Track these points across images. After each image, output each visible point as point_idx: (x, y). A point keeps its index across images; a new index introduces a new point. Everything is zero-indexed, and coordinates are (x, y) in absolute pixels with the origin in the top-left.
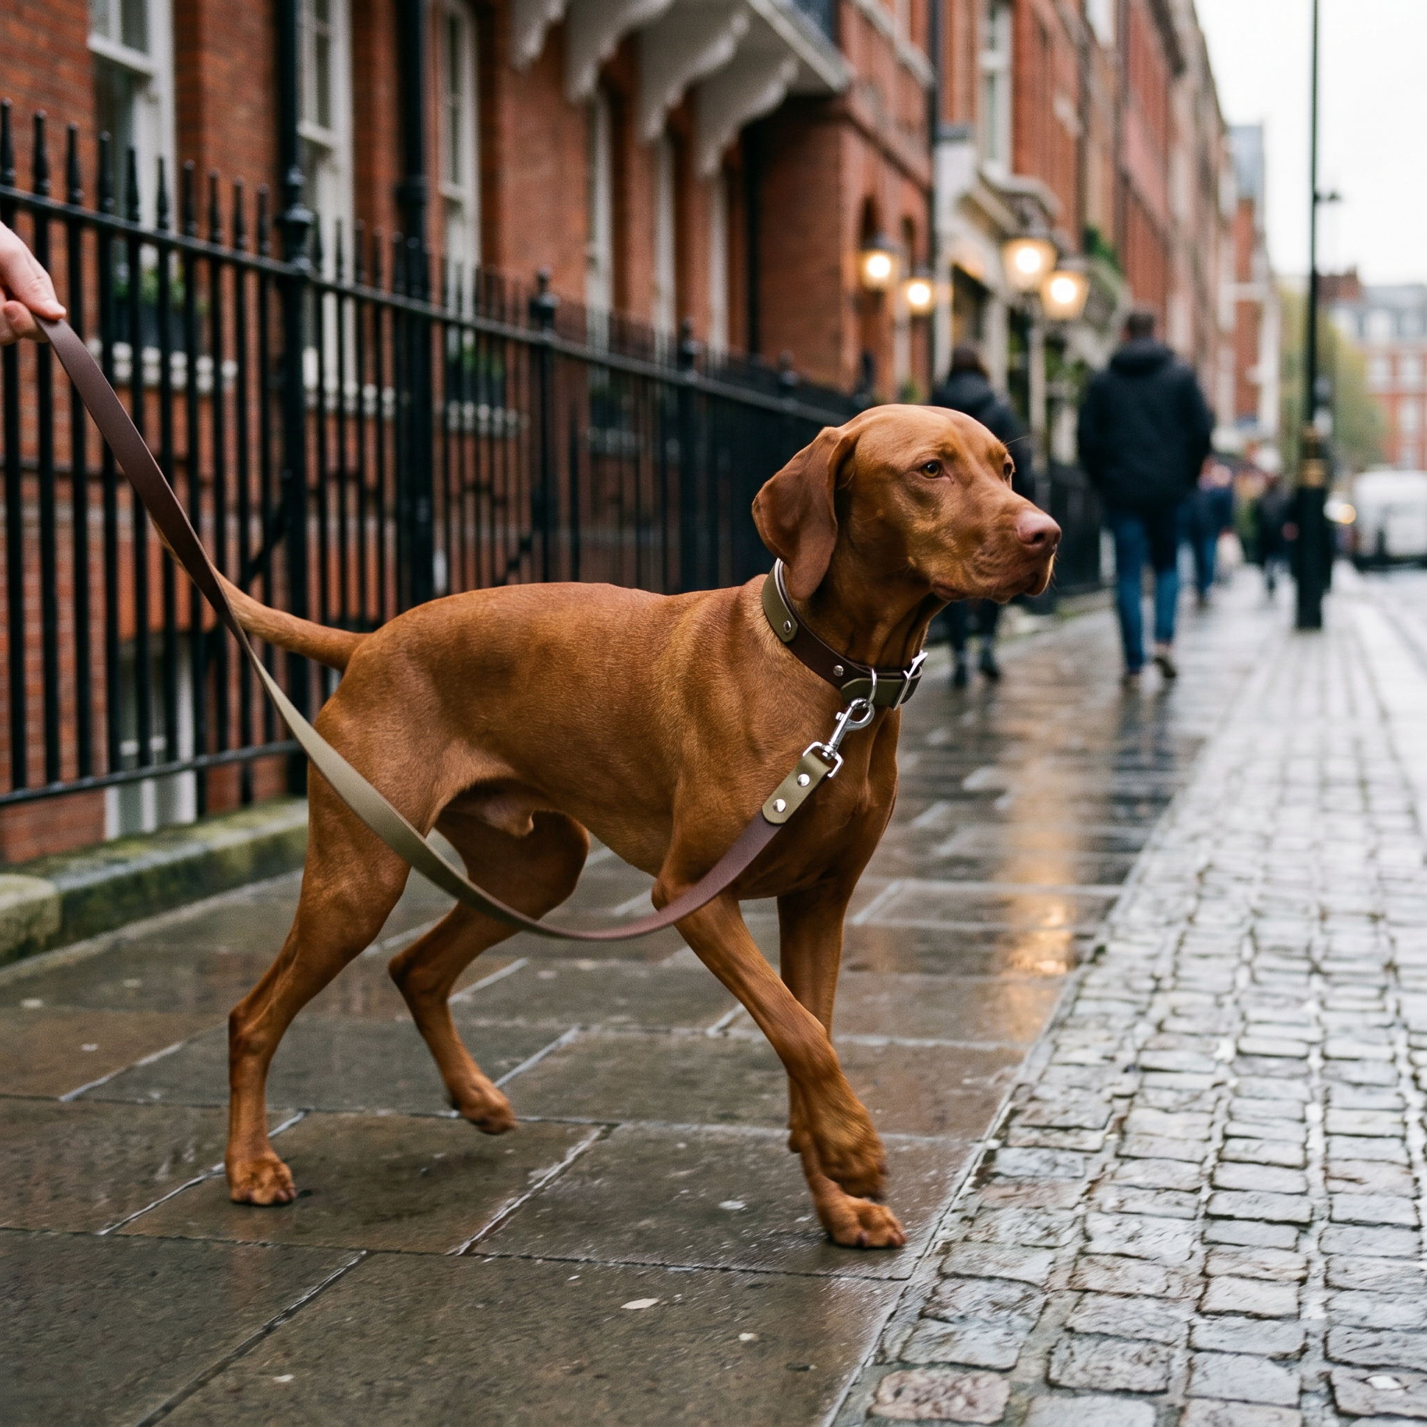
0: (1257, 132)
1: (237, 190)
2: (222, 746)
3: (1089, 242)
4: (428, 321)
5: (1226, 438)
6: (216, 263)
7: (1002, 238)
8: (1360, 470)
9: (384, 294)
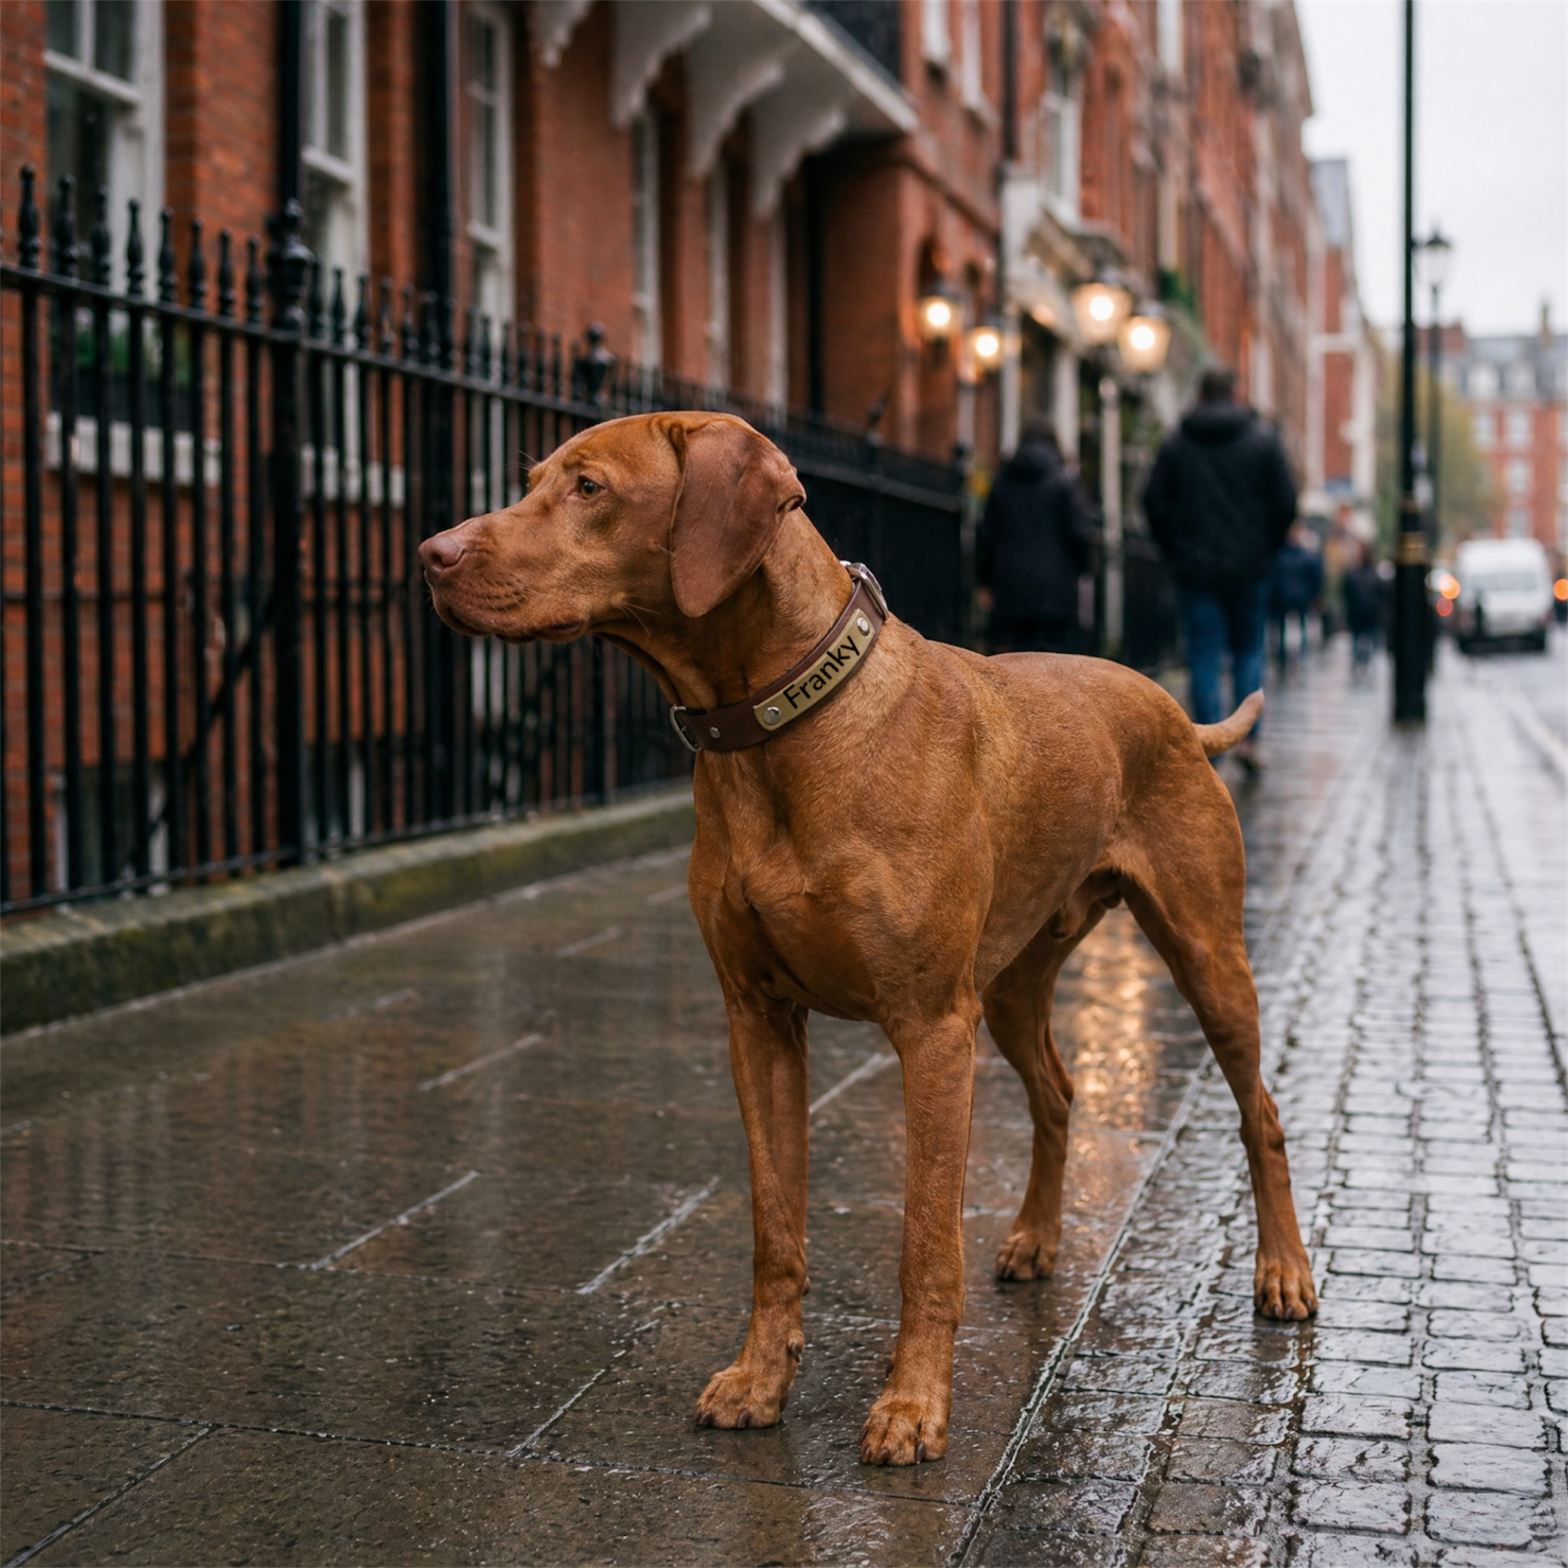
0: (1340, 165)
1: (224, 240)
2: (203, 855)
3: (1164, 287)
4: (449, 389)
5: (1314, 501)
6: (197, 330)
7: (1072, 284)
8: (1465, 537)
9: (392, 359)
